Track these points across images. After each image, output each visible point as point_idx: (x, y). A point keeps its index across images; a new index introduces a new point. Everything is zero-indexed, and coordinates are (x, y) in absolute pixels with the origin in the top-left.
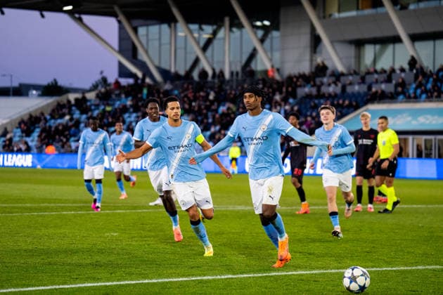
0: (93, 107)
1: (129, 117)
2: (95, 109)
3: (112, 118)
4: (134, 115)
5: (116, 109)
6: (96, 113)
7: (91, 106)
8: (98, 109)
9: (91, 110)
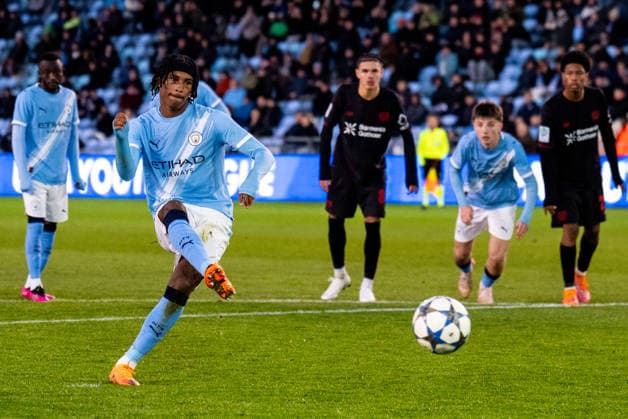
0: (25, 18)
1: (131, 45)
2: (32, 24)
3: (81, 49)
4: (145, 38)
5: (92, 22)
6: (34, 35)
7: (18, 13)
8: (40, 23)
9: (21, 26)
